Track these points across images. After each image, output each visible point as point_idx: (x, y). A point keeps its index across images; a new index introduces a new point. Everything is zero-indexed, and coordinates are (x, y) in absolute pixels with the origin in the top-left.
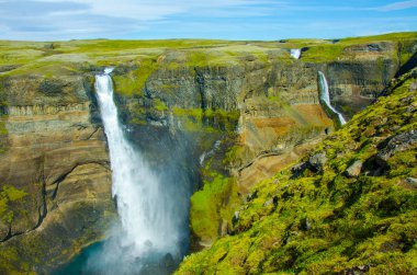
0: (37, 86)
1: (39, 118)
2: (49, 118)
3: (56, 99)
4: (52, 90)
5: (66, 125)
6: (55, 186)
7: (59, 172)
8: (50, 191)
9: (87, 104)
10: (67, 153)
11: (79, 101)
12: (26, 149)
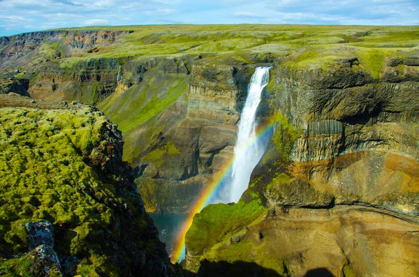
0: (202, 71)
1: (202, 98)
2: (208, 99)
3: (213, 84)
4: (210, 75)
5: (218, 108)
6: (209, 155)
7: (211, 146)
8: (204, 159)
9: (235, 93)
10: (218, 132)
11: (229, 89)
12: (191, 119)
